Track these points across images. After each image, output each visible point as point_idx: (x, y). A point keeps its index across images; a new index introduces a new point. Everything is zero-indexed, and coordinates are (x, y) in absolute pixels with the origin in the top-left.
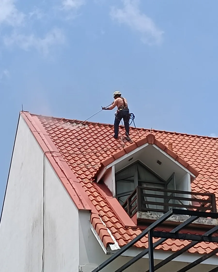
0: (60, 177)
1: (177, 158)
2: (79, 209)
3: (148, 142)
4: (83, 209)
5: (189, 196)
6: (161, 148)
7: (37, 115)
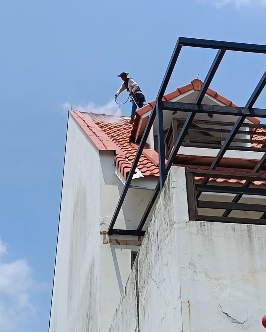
0: (88, 136)
1: (230, 104)
2: (100, 150)
3: (193, 89)
4: (105, 150)
5: (248, 145)
6: (210, 94)
7: (87, 113)
